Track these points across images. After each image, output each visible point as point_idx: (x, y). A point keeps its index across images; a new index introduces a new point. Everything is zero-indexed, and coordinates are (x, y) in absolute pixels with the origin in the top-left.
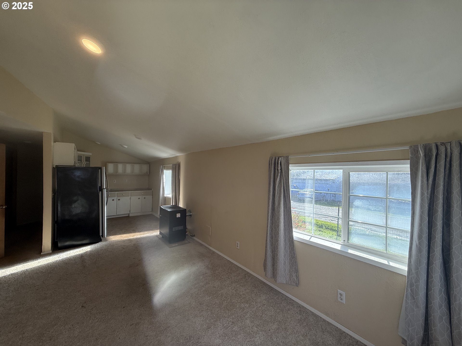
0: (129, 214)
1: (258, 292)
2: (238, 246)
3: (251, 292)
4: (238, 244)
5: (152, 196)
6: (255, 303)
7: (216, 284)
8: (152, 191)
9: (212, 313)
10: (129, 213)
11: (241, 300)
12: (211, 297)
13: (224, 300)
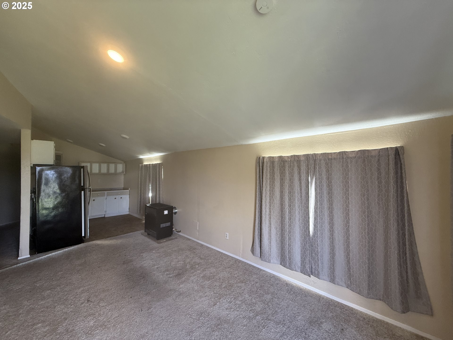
0: (105, 215)
1: (250, 274)
2: (227, 237)
3: (244, 274)
4: (227, 235)
5: (129, 196)
6: (249, 282)
7: (212, 271)
8: (128, 190)
9: (215, 293)
10: (104, 213)
11: (237, 281)
12: (210, 281)
13: (223, 282)
